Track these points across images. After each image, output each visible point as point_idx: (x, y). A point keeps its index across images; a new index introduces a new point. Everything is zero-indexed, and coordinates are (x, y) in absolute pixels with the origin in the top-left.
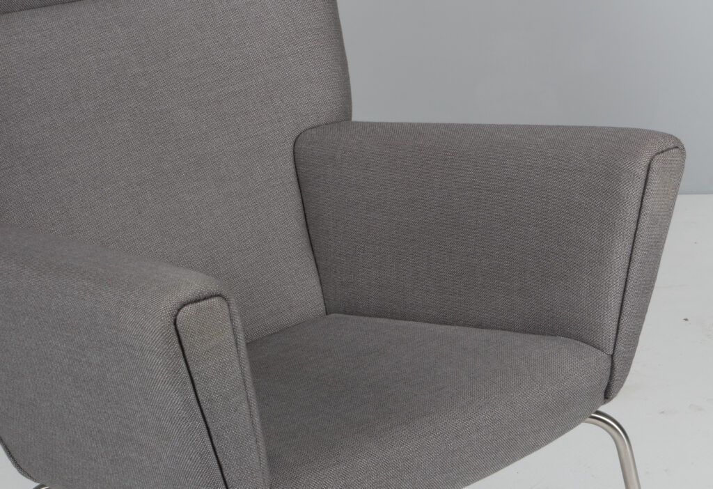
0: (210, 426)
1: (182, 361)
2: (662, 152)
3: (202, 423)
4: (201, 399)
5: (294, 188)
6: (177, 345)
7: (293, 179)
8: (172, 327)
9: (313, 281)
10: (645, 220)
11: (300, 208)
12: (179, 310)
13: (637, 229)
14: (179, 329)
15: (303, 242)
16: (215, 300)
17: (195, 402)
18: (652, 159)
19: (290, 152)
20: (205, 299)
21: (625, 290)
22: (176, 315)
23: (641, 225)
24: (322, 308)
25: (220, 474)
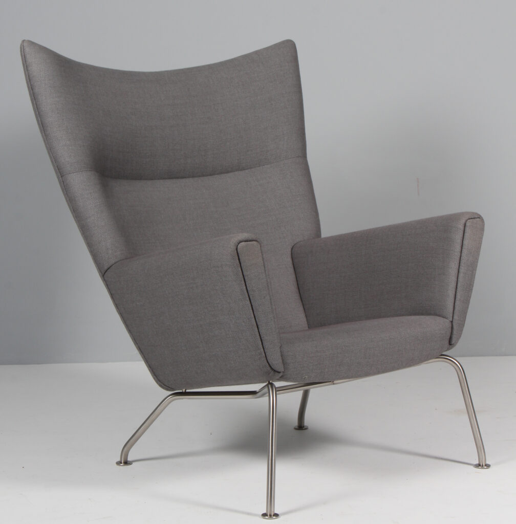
0: (253, 304)
1: (240, 269)
2: (472, 218)
3: (249, 302)
4: (248, 289)
5: (292, 270)
6: (238, 261)
7: (291, 266)
8: (236, 251)
9: (302, 316)
10: (465, 251)
11: (295, 280)
12: (238, 244)
13: (461, 256)
14: (239, 252)
15: (297, 296)
17: (245, 291)
18: (466, 221)
19: (289, 253)
20: (250, 241)
21: (456, 288)
22: (237, 246)
23: (463, 254)
25: (257, 330)
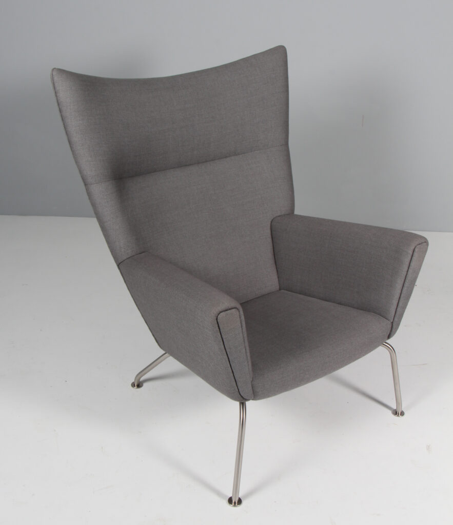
0: (229, 357)
1: (219, 334)
2: (420, 244)
3: (226, 356)
4: (226, 347)
5: (270, 240)
7: (270, 236)
8: (216, 321)
10: (410, 271)
11: (272, 247)
12: (219, 314)
13: (407, 274)
14: (218, 321)
15: (272, 262)
16: (234, 310)
17: (223, 349)
18: (415, 247)
19: (269, 226)
20: (230, 309)
21: (400, 298)
22: (217, 317)
23: (409, 273)
24: (278, 287)
25: (232, 375)
